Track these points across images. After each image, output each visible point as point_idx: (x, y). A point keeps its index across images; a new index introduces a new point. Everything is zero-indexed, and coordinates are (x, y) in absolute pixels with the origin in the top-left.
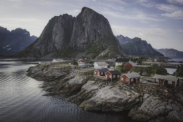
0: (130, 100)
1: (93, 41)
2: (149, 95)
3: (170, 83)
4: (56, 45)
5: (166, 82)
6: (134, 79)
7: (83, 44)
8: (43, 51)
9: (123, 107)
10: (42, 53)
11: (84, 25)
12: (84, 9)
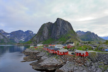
0: (59, 64)
1: (63, 34)
2: (69, 61)
3: (82, 54)
4: (45, 38)
5: (80, 54)
6: (64, 52)
7: (58, 36)
8: (38, 41)
9: (54, 68)
10: (38, 42)
11: (58, 27)
12: (58, 19)
